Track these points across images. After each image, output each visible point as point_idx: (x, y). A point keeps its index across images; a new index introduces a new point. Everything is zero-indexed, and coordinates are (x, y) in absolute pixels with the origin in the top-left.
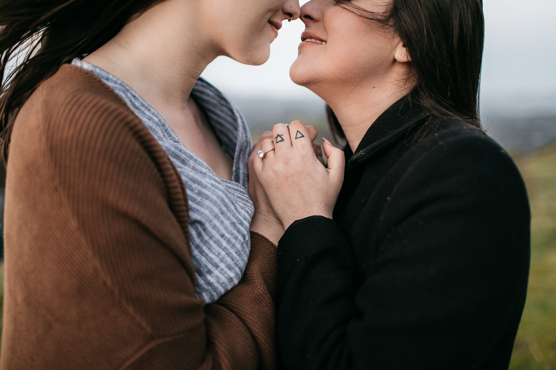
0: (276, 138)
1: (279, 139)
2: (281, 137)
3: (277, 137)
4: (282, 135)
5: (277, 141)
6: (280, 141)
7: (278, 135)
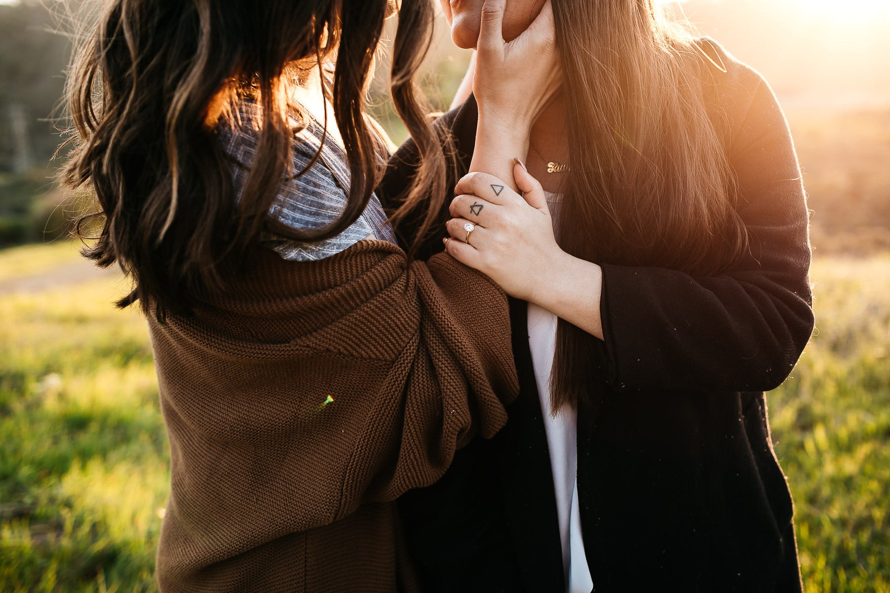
0: (472, 212)
1: (476, 209)
2: (477, 206)
3: (472, 210)
4: (476, 203)
5: (477, 213)
6: (480, 209)
7: (472, 207)
